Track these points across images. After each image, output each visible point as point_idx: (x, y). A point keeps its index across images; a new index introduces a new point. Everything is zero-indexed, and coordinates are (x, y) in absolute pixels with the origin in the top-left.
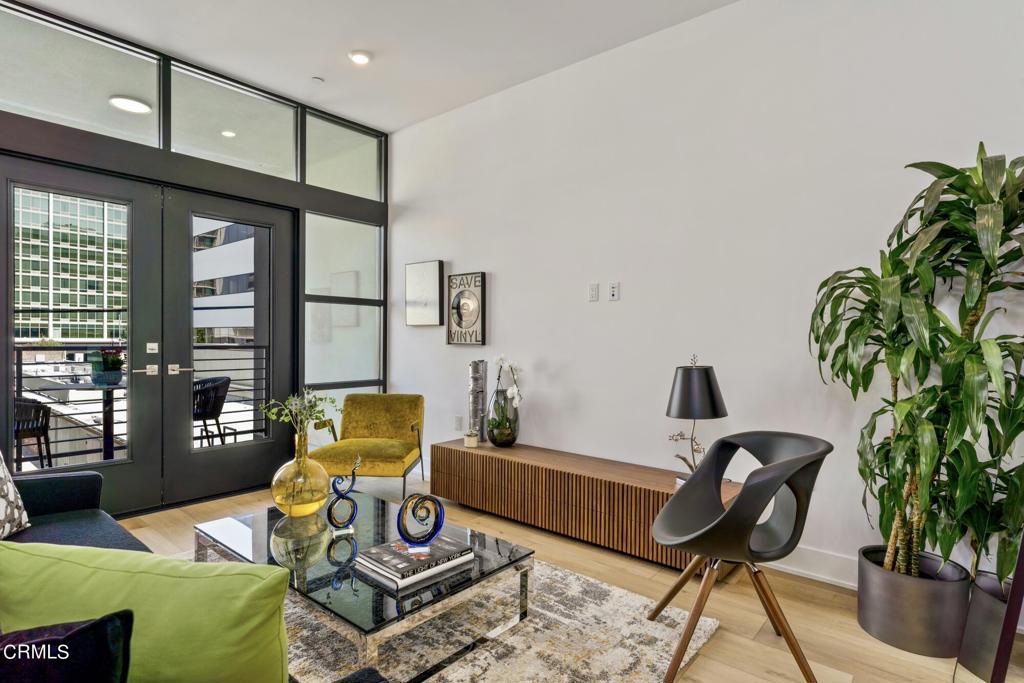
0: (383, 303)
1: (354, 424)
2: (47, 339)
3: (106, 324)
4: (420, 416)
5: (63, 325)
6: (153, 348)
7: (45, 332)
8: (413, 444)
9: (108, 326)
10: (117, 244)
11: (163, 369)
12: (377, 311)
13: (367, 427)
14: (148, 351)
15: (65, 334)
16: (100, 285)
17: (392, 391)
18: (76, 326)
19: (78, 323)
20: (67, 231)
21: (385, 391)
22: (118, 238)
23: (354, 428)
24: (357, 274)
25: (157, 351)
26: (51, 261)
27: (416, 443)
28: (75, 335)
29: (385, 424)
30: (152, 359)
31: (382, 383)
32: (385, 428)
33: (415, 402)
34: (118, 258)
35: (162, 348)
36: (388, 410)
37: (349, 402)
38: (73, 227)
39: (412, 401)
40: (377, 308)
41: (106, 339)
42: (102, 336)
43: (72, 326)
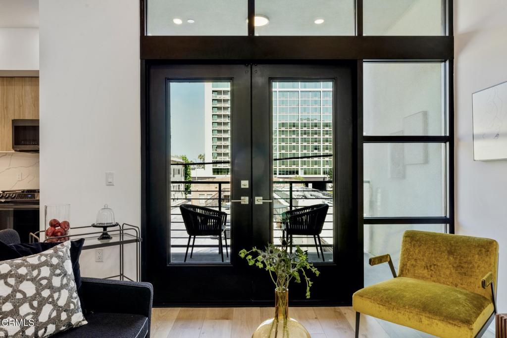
0: (450, 139)
1: (413, 262)
2: (298, 176)
3: (322, 167)
4: (493, 267)
5: (304, 169)
6: (245, 184)
7: (297, 173)
8: (485, 298)
9: (323, 169)
10: (326, 125)
11: (252, 200)
12: (443, 147)
13: (426, 267)
14: (242, 187)
15: (305, 173)
16: (319, 147)
17: (460, 232)
18: (309, 169)
19: (310, 167)
20: (306, 121)
21: (452, 231)
22: (327, 122)
23: (413, 266)
24: (425, 114)
25: (247, 187)
26: (300, 137)
27: (489, 297)
28: (309, 174)
29: (448, 268)
30: (244, 192)
31: (450, 221)
32: (448, 272)
33: (487, 247)
34: (327, 133)
35: (251, 184)
36: (450, 253)
37: (408, 239)
38: (308, 119)
39: (483, 246)
40: (443, 144)
41: (322, 176)
42: (320, 174)
43: (308, 169)
